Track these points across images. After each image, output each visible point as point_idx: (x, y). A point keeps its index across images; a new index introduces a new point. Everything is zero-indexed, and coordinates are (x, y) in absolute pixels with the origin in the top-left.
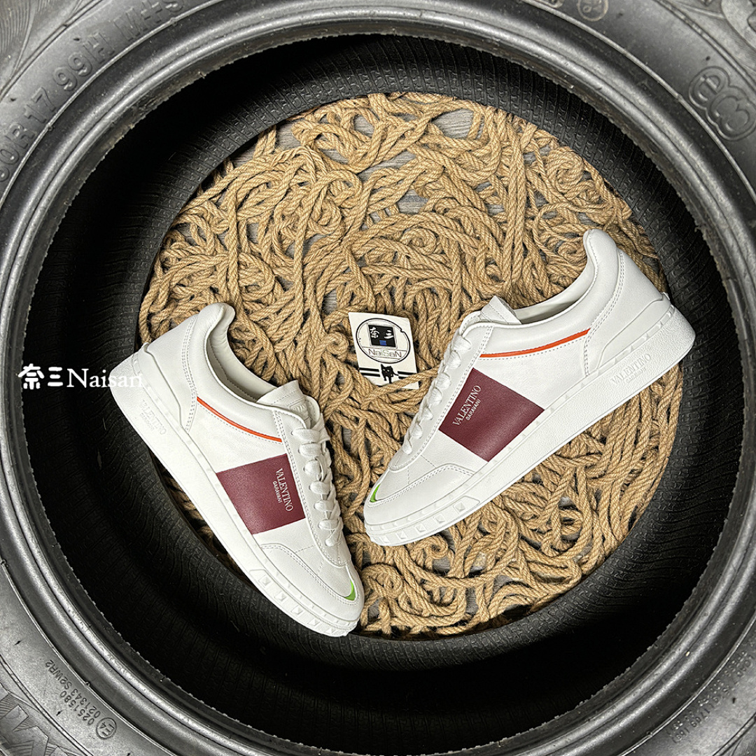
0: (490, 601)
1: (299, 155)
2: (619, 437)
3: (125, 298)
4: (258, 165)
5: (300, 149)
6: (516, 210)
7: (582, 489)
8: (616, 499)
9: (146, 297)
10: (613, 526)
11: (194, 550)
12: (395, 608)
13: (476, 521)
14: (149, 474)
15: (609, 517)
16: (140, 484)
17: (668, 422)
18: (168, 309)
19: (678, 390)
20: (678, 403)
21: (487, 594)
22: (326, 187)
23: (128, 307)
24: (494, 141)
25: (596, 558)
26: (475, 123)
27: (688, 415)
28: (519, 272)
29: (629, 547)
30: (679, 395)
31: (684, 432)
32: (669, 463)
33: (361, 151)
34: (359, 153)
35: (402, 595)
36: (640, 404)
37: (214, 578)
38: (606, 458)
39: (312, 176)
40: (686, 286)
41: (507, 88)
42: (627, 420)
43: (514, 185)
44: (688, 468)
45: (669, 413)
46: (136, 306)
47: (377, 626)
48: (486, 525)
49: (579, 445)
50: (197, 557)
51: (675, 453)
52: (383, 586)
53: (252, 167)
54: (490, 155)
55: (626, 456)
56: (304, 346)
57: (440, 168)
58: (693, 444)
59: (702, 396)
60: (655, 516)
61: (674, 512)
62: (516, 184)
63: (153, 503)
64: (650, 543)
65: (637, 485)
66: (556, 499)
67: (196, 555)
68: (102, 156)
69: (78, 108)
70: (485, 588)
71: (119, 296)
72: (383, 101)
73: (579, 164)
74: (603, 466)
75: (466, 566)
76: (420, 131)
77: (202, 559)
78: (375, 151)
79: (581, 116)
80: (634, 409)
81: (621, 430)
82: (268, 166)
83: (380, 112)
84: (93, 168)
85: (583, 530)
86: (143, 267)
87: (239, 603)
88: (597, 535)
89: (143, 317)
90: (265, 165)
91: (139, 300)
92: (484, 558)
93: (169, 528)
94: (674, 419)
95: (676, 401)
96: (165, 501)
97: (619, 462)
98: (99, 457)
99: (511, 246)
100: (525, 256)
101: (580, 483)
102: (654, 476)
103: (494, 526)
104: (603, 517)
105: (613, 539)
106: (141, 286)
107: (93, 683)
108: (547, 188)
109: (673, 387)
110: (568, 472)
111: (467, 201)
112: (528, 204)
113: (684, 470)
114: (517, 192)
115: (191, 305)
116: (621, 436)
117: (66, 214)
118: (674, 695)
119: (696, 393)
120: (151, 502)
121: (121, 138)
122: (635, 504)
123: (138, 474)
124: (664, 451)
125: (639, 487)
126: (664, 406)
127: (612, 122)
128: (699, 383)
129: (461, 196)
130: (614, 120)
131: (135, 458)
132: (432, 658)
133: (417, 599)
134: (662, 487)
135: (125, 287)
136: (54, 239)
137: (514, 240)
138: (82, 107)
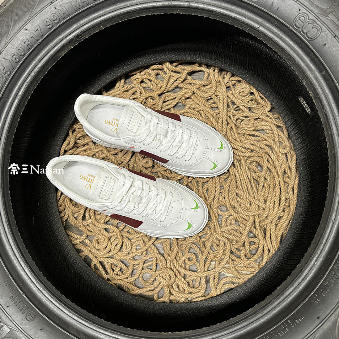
0: (217, 286)
1: (134, 87)
2: (272, 201)
3: (55, 143)
4: (116, 92)
5: (134, 84)
6: (223, 107)
7: (257, 226)
8: (273, 230)
9: (64, 143)
10: (272, 244)
11: (75, 260)
12: (172, 290)
13: (210, 244)
14: (57, 223)
15: (271, 239)
16: (53, 227)
17: (293, 193)
18: (73, 150)
19: (296, 179)
20: (297, 184)
21: (215, 282)
22: (145, 100)
23: (56, 146)
24: (214, 82)
25: (266, 260)
26: (205, 76)
27: (302, 188)
28: (225, 132)
29: (281, 250)
30: (297, 181)
31: (301, 195)
32: (296, 210)
33: (159, 85)
34: (159, 86)
35: (174, 283)
36: (280, 186)
37: (84, 274)
38: (267, 210)
39: (139, 95)
40: (296, 133)
41: (219, 58)
42: (275, 193)
43: (222, 97)
44: (304, 212)
45: (293, 190)
46: (59, 146)
47: (163, 300)
48: (215, 247)
49: (255, 206)
50: (77, 264)
51: (298, 206)
52: (166, 280)
53: (114, 93)
54: (212, 88)
55: (276, 208)
56: (133, 165)
57: (192, 91)
58: (305, 201)
59: (307, 180)
60: (292, 235)
61: (300, 233)
62: (223, 97)
63: (58, 237)
64: (290, 249)
65: (282, 222)
66: (247, 231)
67: (76, 263)
68: (58, 58)
69: (52, 36)
70: (214, 279)
71: (52, 142)
72: (169, 65)
73: (248, 88)
74: (266, 214)
75: (205, 267)
76: (184, 76)
77: (79, 265)
78: (165, 85)
79: (248, 69)
80: (277, 188)
81: (273, 198)
82: (121, 92)
83: (168, 71)
84: (54, 63)
85: (260, 246)
86: (64, 130)
87: (96, 287)
88: (266, 249)
89: (62, 152)
90: (120, 92)
91: (61, 143)
92: (213, 265)
93: (64, 249)
94: (296, 191)
95: (296, 184)
96: (64, 236)
97: (273, 211)
98: (33, 220)
99: (221, 122)
100: (227, 125)
101: (257, 223)
102: (289, 218)
103: (218, 246)
104: (268, 239)
105: (273, 250)
106: (63, 137)
107: (27, 294)
108: (236, 98)
109: (294, 179)
110: (251, 219)
111: (203, 105)
112: (228, 105)
113: (303, 213)
114: (223, 100)
115: (84, 148)
116: (273, 200)
117: (40, 81)
118: (312, 283)
119: (305, 178)
120: (57, 236)
121: (67, 52)
122: (282, 232)
123: (52, 223)
124: (293, 207)
125: (283, 223)
126: (291, 187)
127: (264, 42)
128: (305, 174)
129: (200, 103)
130: (265, 41)
131: (52, 215)
132: (190, 312)
133: (182, 284)
134: (294, 221)
135: (56, 138)
136: (33, 91)
137: (223, 119)
138: (53, 36)
